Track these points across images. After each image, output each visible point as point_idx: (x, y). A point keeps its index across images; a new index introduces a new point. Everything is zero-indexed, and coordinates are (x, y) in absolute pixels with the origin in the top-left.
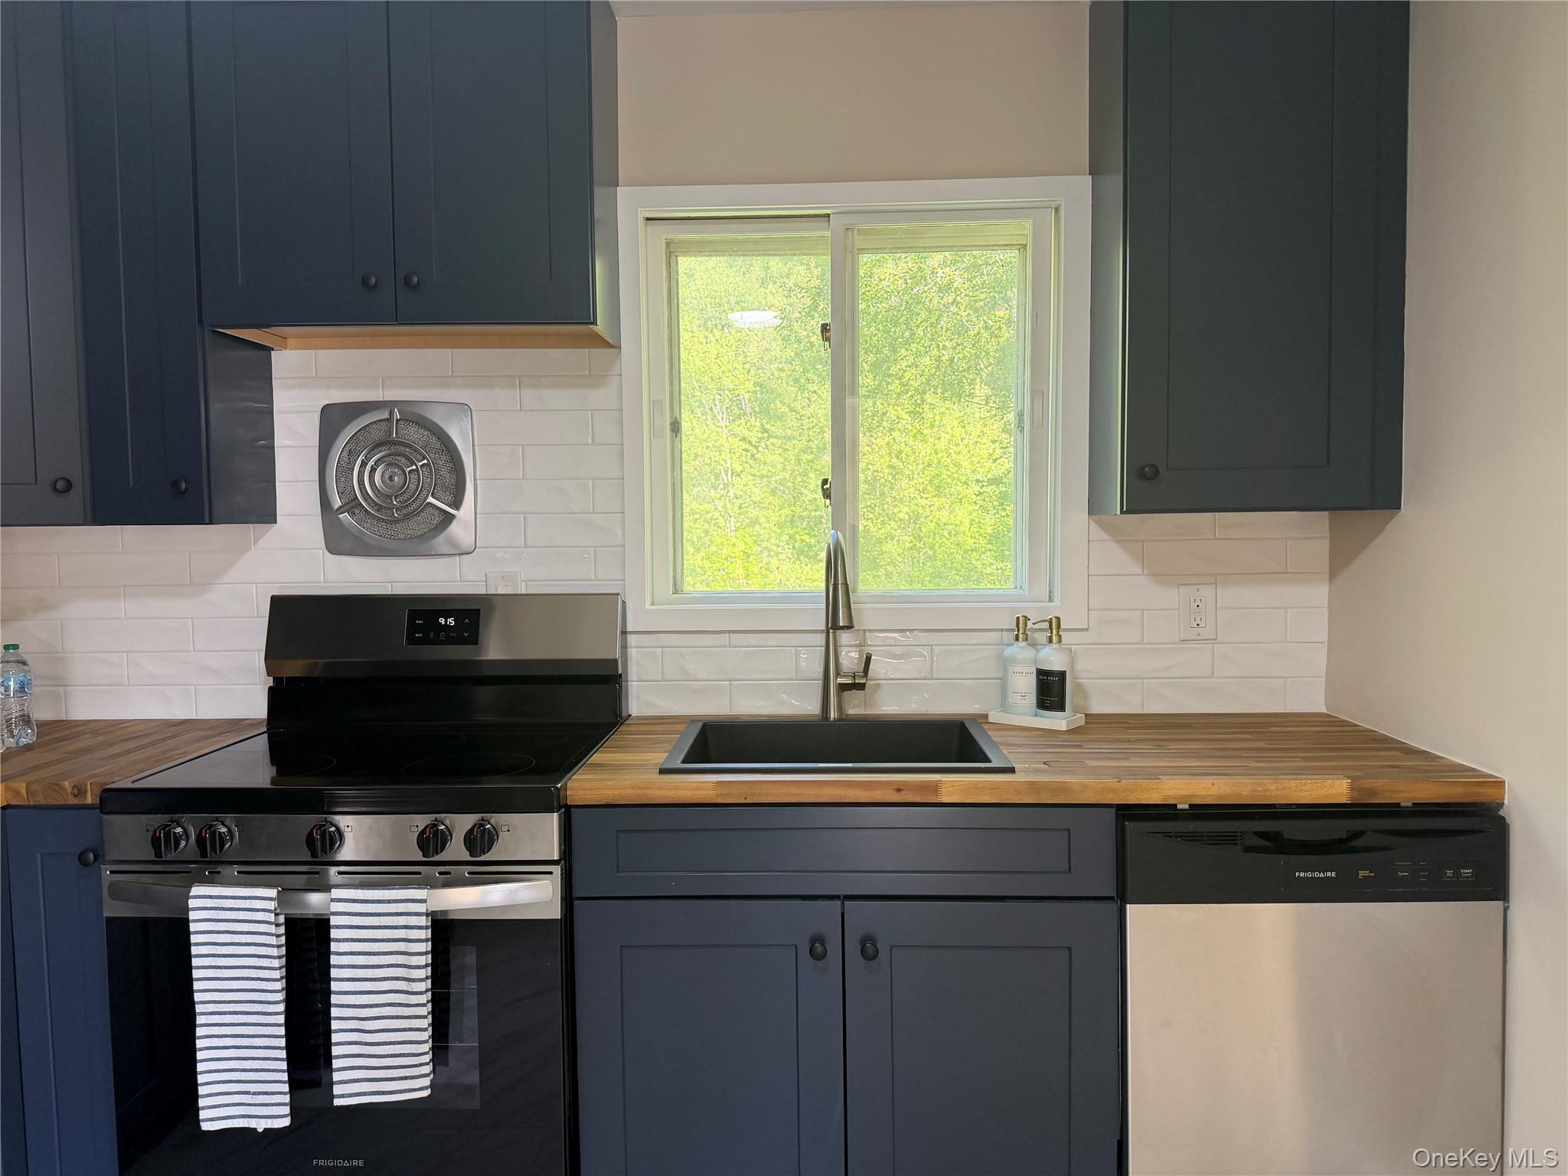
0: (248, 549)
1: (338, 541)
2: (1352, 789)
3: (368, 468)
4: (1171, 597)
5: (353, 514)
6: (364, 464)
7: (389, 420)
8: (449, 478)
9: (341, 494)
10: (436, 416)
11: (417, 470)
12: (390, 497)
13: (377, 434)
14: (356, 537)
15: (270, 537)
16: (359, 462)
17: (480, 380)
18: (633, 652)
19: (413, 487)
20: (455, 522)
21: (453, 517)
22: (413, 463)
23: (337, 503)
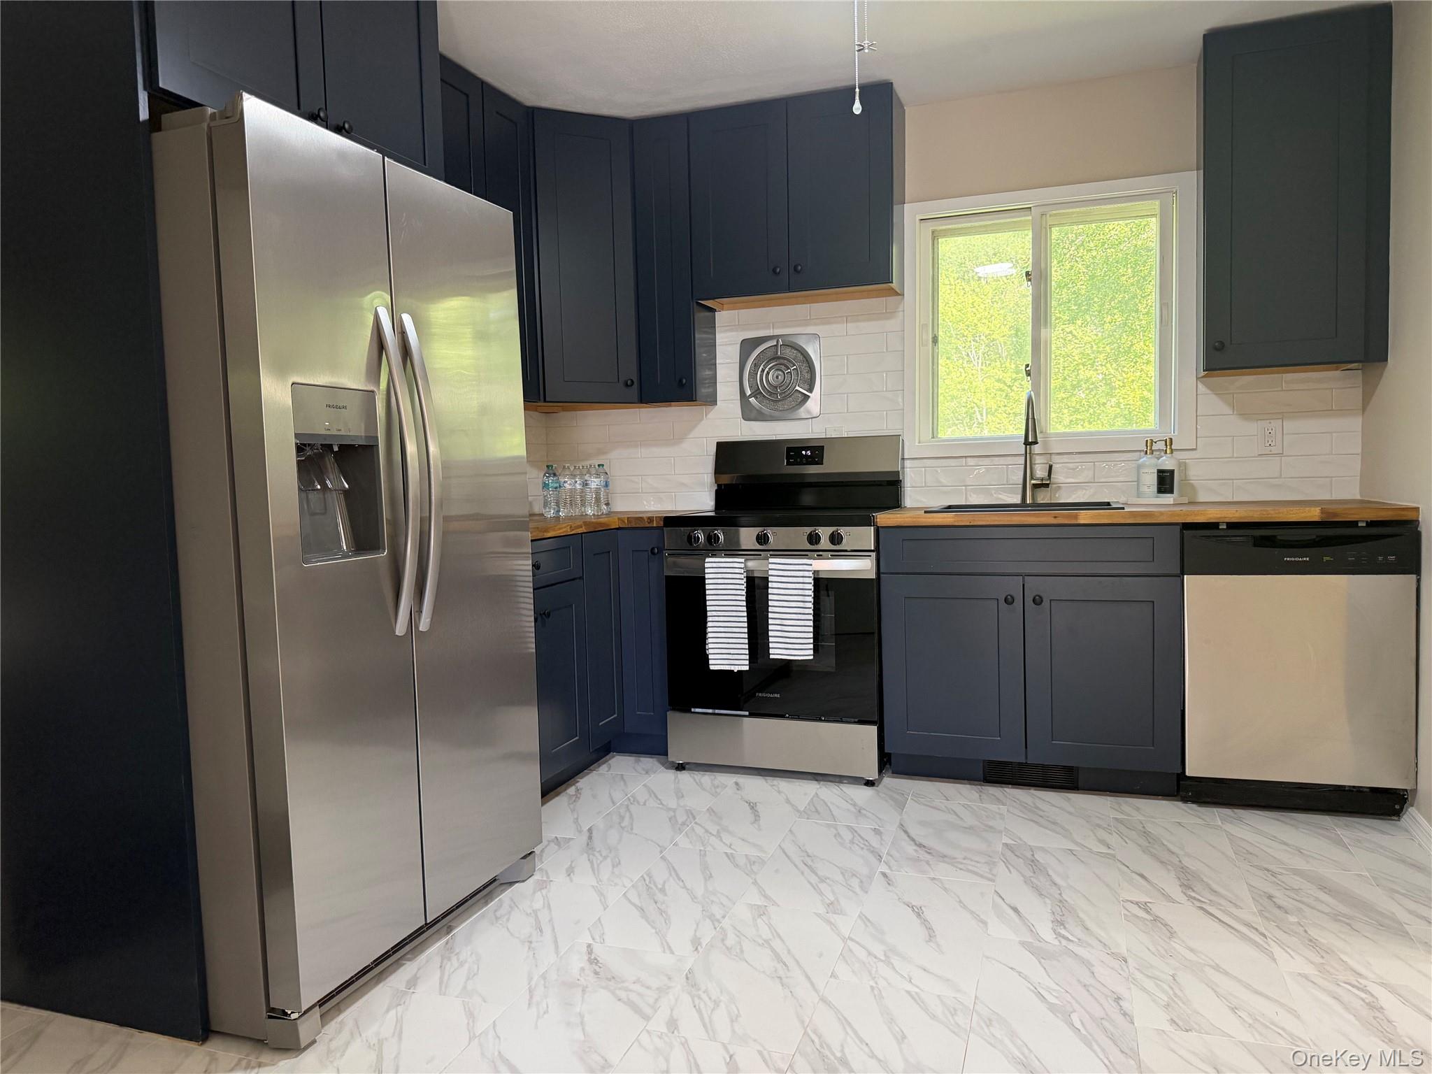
0: (702, 419)
1: (749, 414)
2: (1322, 513)
3: (765, 372)
4: (1252, 428)
5: (756, 398)
6: (763, 371)
7: (776, 346)
8: (807, 376)
9: (750, 387)
10: (802, 342)
11: (790, 372)
12: (776, 387)
13: (770, 354)
14: (757, 410)
15: (714, 413)
16: (760, 369)
17: (826, 321)
18: (907, 471)
19: (788, 382)
20: (810, 400)
21: (809, 397)
22: (789, 368)
23: (748, 392)
